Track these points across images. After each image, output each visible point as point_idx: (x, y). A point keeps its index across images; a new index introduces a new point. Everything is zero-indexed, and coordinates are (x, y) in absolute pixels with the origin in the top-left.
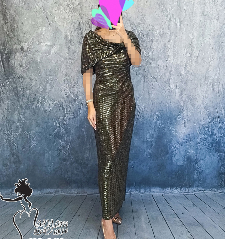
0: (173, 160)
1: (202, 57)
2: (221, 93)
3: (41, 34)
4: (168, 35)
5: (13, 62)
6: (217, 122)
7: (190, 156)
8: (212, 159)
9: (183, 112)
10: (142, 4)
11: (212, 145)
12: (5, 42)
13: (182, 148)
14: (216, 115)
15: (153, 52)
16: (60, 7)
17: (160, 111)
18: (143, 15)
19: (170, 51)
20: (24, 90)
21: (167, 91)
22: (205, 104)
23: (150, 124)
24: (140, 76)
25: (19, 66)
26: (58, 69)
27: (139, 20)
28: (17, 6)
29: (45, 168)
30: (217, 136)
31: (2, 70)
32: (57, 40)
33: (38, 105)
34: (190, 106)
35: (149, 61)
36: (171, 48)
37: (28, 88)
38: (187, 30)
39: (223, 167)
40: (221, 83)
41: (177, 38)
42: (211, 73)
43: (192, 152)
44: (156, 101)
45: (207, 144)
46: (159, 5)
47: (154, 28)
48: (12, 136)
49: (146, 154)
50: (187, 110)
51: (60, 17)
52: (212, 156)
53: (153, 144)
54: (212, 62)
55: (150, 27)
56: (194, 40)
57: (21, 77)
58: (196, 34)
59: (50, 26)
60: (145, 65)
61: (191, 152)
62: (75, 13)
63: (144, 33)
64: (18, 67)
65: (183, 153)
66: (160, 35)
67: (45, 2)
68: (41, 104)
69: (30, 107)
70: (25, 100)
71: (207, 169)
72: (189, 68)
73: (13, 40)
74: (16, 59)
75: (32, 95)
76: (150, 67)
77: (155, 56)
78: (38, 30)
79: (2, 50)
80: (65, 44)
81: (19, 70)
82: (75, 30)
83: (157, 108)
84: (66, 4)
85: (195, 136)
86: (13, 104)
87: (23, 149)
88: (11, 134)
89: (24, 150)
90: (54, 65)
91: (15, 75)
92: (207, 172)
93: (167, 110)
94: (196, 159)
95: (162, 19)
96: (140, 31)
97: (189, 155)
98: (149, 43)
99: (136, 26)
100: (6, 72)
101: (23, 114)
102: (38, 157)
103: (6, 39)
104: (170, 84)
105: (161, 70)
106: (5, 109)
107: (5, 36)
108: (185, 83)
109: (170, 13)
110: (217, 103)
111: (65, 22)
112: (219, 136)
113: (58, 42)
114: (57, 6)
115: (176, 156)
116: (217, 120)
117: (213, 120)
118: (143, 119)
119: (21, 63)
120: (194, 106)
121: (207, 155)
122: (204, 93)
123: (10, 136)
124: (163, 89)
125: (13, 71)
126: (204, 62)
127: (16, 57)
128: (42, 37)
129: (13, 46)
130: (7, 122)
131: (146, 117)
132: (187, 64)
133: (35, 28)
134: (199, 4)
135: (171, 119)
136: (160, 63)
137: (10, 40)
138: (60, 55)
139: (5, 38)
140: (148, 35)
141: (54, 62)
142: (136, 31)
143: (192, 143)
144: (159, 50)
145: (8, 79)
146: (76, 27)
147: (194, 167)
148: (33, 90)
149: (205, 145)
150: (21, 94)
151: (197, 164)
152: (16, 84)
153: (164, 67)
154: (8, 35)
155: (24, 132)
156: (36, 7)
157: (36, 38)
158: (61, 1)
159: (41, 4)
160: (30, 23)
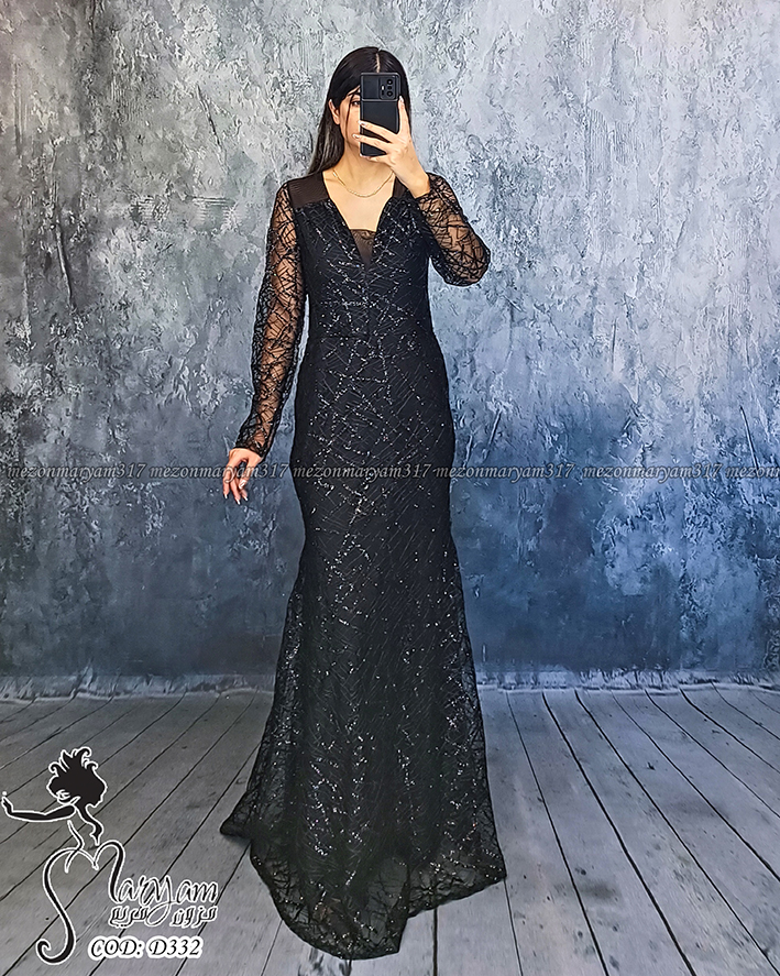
0: (606, 577)
1: (692, 244)
2: (756, 360)
3: (193, 172)
4: (584, 174)
5: (102, 258)
6: (748, 454)
7: (664, 563)
8: (739, 580)
9: (639, 423)
10: (503, 82)
11: (736, 531)
12: (78, 194)
13: (636, 538)
14: (742, 433)
15: (537, 228)
16: (254, 88)
17: (562, 416)
18: (507, 115)
19: (592, 227)
20: (130, 348)
21: (584, 353)
22: (708, 396)
23: (530, 458)
24: (500, 303)
25: (121, 271)
26: (241, 278)
27: (492, 131)
28: (123, 87)
29: (190, 602)
30: (751, 503)
31: (61, 285)
32: (242, 191)
33: (174, 395)
34: (659, 404)
35: (527, 255)
36: (594, 215)
37: (145, 340)
38: (643, 161)
39: (774, 606)
40: (756, 327)
41: (611, 184)
42: (724, 297)
43: (668, 550)
44: (549, 385)
45: (717, 525)
46: (556, 84)
47: (540, 153)
48: (86, 498)
49: (521, 556)
50: (649, 415)
51: (252, 119)
52: (737, 568)
53: (541, 521)
54: (725, 261)
55: (527, 151)
56: (664, 191)
57: (124, 306)
58: (670, 174)
59: (219, 147)
61: (665, 550)
62: (298, 109)
63: (510, 168)
64: (116, 273)
65: (639, 553)
66: (560, 178)
67: (207, 74)
68: (187, 391)
70: (131, 381)
71: (722, 612)
72: (650, 281)
73: (109, 187)
74: (113, 247)
75: (159, 361)
76: (532, 275)
77: (545, 242)
78: (182, 158)
79: (67, 222)
80: (264, 202)
81: (118, 285)
82: (297, 160)
83: (553, 407)
84: (271, 82)
85: (677, 498)
86: (93, 396)
87: (119, 541)
88: (83, 493)
89: (122, 543)
90: (230, 266)
91: (106, 301)
92: (722, 618)
93: (586, 415)
94: (683, 577)
95: (565, 126)
96: (496, 164)
97: (661, 560)
98: (525, 200)
99: (484, 149)
100: (76, 289)
101: (124, 427)
102: (169, 568)
103: (84, 186)
104: (594, 331)
105: (564, 285)
106: (68, 410)
107: (80, 177)
108: (640, 328)
109: (587, 108)
110: (745, 393)
111: (268, 134)
112: (757, 502)
113: (244, 195)
114: (244, 87)
115: (618, 564)
116: (745, 449)
117: (733, 447)
118: (509, 442)
119: (127, 261)
120: (672, 403)
121: (721, 565)
122: (703, 362)
123: (78, 500)
124: (571, 345)
125: (99, 286)
126: (698, 261)
127: (113, 241)
128: (196, 180)
129: (104, 207)
130: (72, 453)
131: (521, 434)
132: (645, 268)
133: (174, 151)
134: (676, 82)
135: (600, 444)
136: (561, 262)
137: (98, 190)
138: (248, 237)
139: (81, 184)
140: (521, 175)
141: (230, 257)
142: (486, 163)
143: (669, 521)
144: (556, 223)
145: (82, 312)
146: (301, 151)
147: (678, 603)
148: (163, 344)
149: (712, 531)
150: (121, 361)
151: (687, 592)
152: (107, 330)
153: (572, 277)
154: (91, 173)
155: (125, 487)
156: (177, 88)
157: (177, 182)
158: (256, 73)
159: (193, 80)
160: (161, 136)
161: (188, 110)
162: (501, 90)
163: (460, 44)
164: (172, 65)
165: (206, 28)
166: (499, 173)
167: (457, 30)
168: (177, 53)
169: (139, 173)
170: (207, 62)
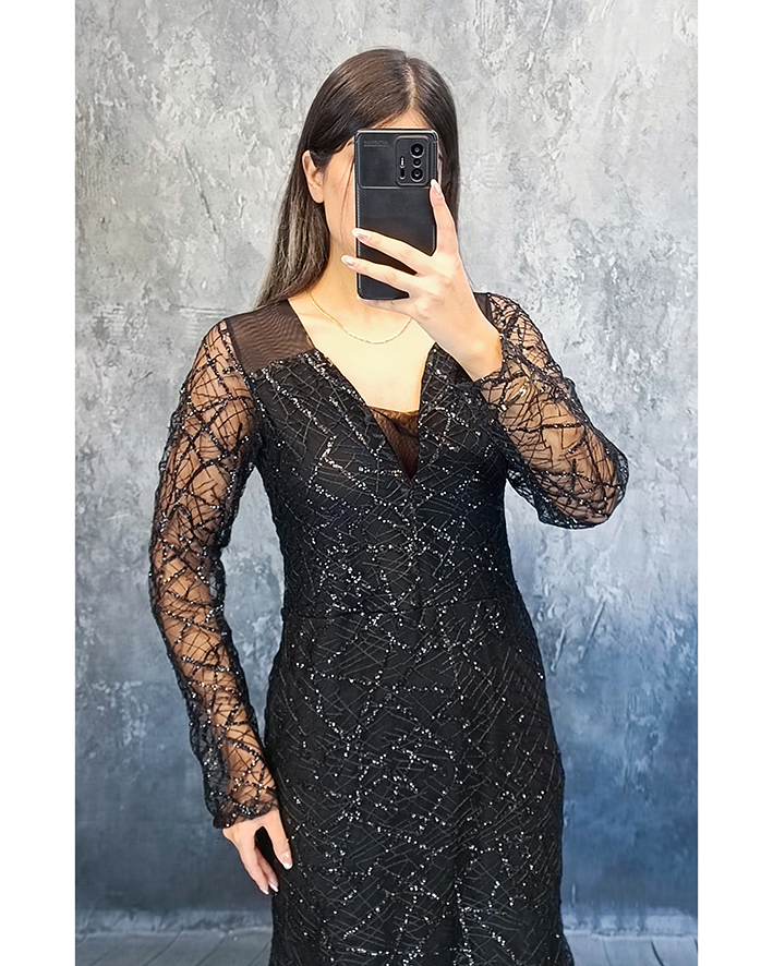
3: (180, 271)
15: (666, 352)
16: (264, 150)
17: (691, 606)
18: (629, 190)
20: (97, 513)
23: (644, 659)
25: (82, 407)
27: (607, 214)
32: (248, 299)
35: (650, 390)
37: (117, 502)
44: (675, 566)
47: (674, 246)
49: (627, 779)
51: (262, 195)
53: (656, 737)
55: (656, 242)
57: (88, 456)
59: (216, 236)
60: (630, 408)
63: (630, 267)
67: (198, 129)
69: (124, 585)
70: (99, 554)
75: (137, 530)
76: (655, 418)
77: (676, 372)
78: (164, 251)
83: (679, 594)
84: (289, 140)
87: (88, 751)
89: (92, 755)
96: (611, 262)
98: (651, 312)
99: (593, 240)
101: (92, 613)
102: (155, 785)
114: (249, 148)
118: (616, 637)
119: (90, 394)
128: (183, 283)
131: (632, 629)
133: (152, 241)
140: (645, 277)
142: (597, 261)
148: (141, 508)
150: (86, 530)
155: (95, 686)
156: (154, 150)
157: (158, 284)
158: (266, 128)
159: (177, 139)
160: (133, 219)
161: (171, 182)
162: (623, 152)
163: (563, 85)
164: (148, 116)
165: (195, 62)
166: (615, 274)
167: (560, 63)
168: (154, 99)
169: (104, 271)
170: (198, 113)
